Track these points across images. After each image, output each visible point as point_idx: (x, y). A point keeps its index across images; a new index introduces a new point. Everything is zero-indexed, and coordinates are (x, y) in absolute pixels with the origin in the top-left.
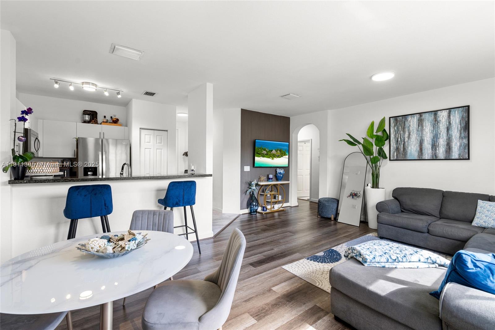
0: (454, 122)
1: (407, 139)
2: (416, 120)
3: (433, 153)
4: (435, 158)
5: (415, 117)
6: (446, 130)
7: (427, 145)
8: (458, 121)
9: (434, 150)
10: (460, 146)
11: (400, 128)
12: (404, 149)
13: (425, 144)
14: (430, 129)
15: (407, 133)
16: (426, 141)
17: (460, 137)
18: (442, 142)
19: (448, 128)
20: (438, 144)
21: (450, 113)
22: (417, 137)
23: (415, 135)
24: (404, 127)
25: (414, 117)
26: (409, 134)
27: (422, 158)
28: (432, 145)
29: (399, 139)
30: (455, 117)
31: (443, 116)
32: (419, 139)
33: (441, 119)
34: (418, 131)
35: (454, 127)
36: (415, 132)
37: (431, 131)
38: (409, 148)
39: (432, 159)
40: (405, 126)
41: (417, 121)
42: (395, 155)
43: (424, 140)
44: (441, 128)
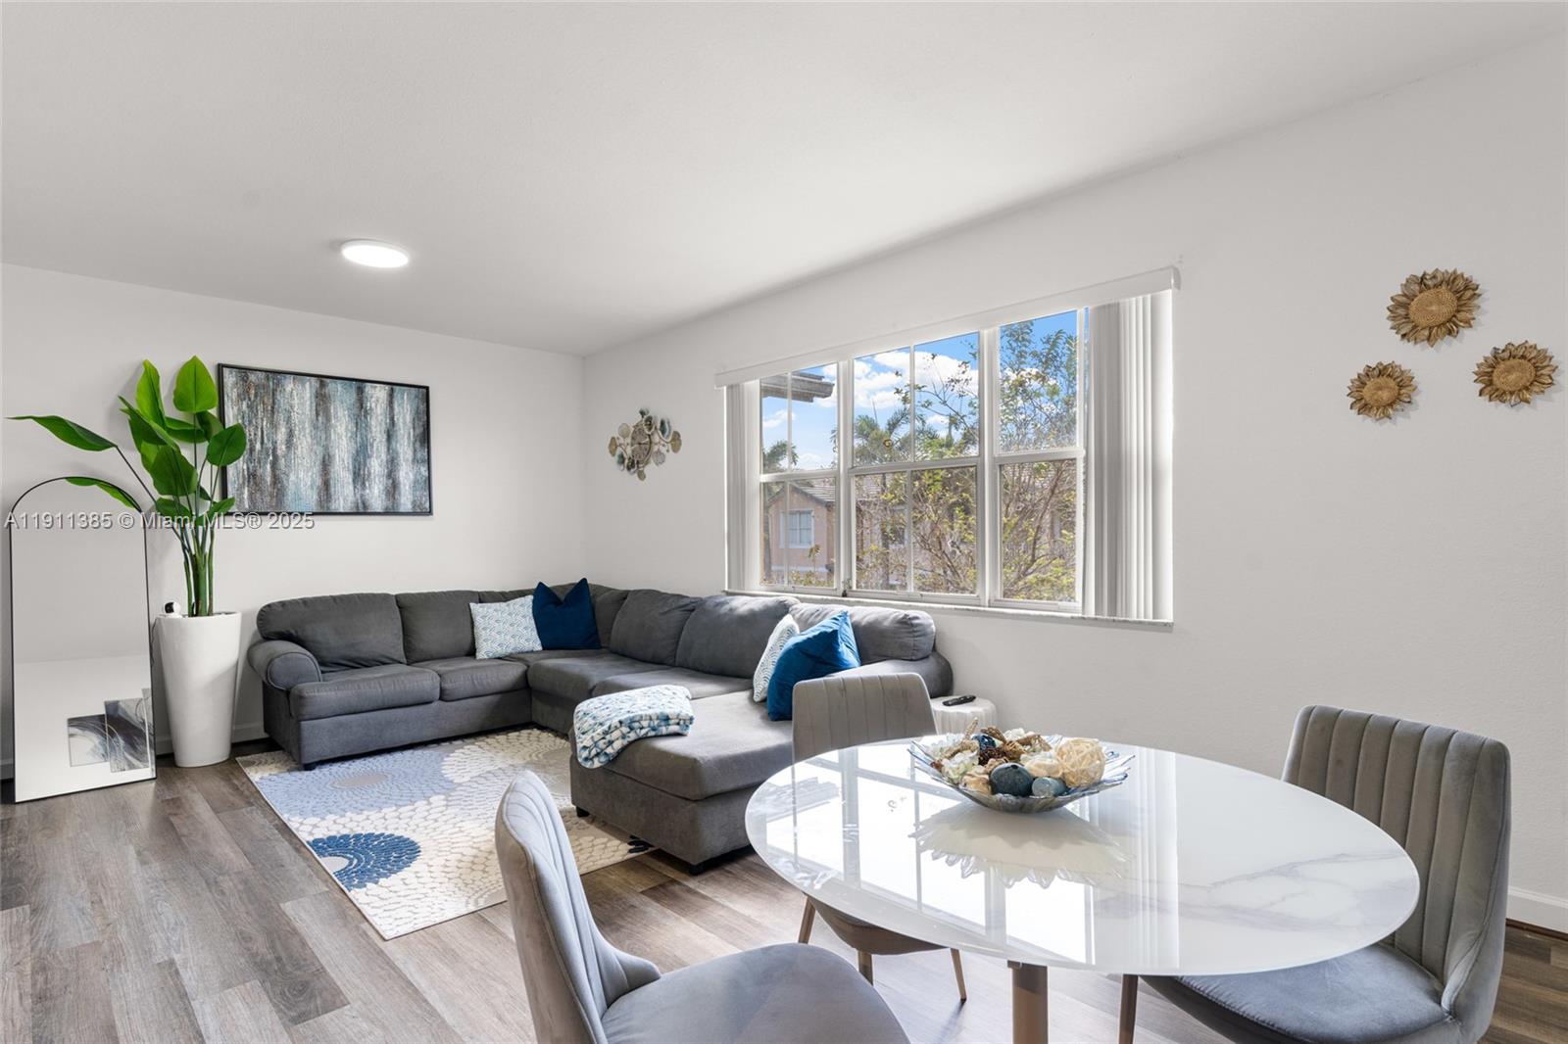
0: (401, 420)
1: (284, 447)
2: (308, 395)
3: (358, 496)
4: (361, 510)
5: (307, 385)
6: (385, 436)
7: (342, 472)
8: (408, 418)
9: (358, 487)
10: (416, 482)
11: (260, 408)
12: (276, 479)
13: (337, 468)
14: (347, 427)
15: (283, 431)
16: (337, 459)
17: (414, 459)
18: (376, 466)
19: (388, 431)
20: (370, 473)
21: (391, 395)
22: (312, 444)
23: (309, 440)
24: (273, 408)
25: (303, 385)
26: (291, 434)
27: (328, 508)
28: (354, 473)
29: (258, 446)
30: (403, 408)
31: (377, 396)
32: (320, 450)
33: (373, 405)
34: (315, 427)
35: (402, 431)
36: (308, 431)
37: (349, 435)
38: (292, 477)
39: (355, 510)
40: (276, 406)
41: (313, 399)
42: (246, 495)
43: (334, 455)
44: (374, 429)
